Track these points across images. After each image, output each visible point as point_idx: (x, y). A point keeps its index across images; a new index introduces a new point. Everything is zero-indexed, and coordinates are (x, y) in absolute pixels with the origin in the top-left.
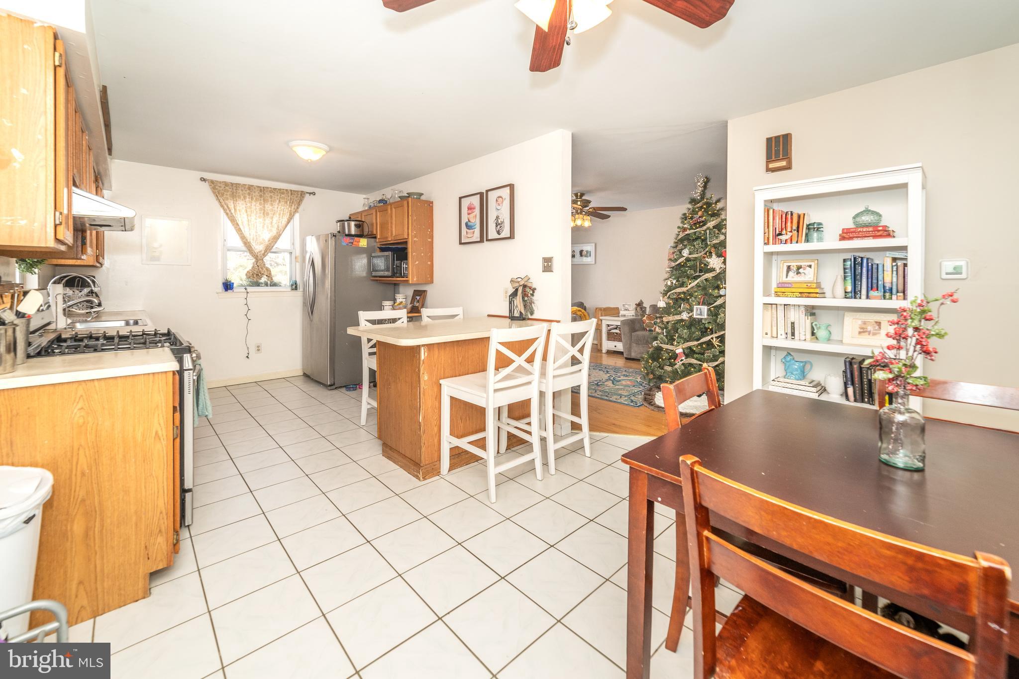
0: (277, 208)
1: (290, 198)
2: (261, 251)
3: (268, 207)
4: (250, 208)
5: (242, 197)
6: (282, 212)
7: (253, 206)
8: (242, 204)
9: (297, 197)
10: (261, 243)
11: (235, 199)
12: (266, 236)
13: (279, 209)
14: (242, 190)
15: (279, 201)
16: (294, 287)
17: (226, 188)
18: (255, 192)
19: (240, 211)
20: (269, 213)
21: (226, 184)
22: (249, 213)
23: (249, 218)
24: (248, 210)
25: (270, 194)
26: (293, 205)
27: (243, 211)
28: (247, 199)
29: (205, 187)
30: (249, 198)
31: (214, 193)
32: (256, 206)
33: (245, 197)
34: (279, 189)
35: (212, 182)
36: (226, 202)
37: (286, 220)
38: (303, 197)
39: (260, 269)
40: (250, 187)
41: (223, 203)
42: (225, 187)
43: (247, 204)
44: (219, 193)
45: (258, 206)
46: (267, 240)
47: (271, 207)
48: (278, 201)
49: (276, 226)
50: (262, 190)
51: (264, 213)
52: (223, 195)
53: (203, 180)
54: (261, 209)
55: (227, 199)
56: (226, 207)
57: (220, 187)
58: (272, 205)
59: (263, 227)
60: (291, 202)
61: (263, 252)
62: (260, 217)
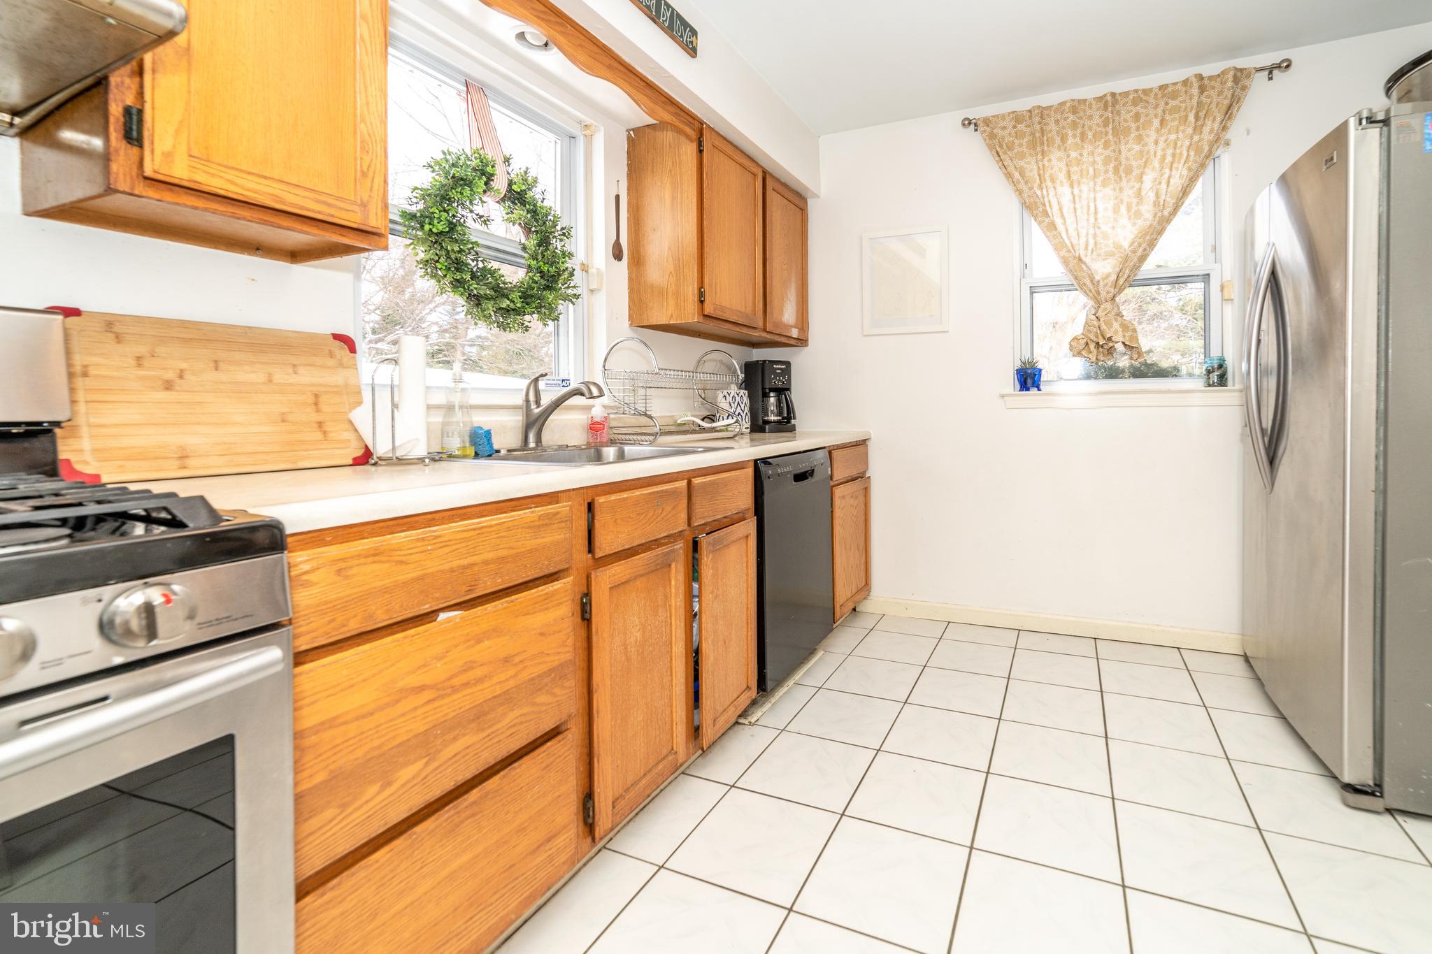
0: (1156, 143)
1: (1195, 101)
2: (1108, 276)
3: (1129, 149)
4: (1079, 162)
5: (1058, 140)
6: (1170, 152)
7: (1085, 158)
8: (1060, 159)
9: (1220, 93)
10: (1109, 255)
11: (1039, 149)
12: (1125, 234)
13: (1161, 144)
14: (1057, 122)
15: (1162, 122)
16: (1214, 377)
17: (1020, 127)
18: (1090, 117)
19: (1053, 181)
20: (1131, 166)
21: (1017, 118)
22: (1075, 177)
23: (1076, 192)
24: (1073, 169)
25: (1135, 110)
26: (1209, 123)
27: (1062, 176)
28: (1070, 141)
29: (974, 142)
30: (1074, 136)
31: (991, 147)
32: (1094, 154)
33: (1064, 139)
34: (1161, 88)
35: (987, 121)
36: (1021, 163)
37: (1185, 172)
38: (1244, 88)
39: (1104, 327)
40: (1076, 107)
41: (1011, 169)
42: (1014, 127)
43: (1068, 156)
44: (1001, 146)
45: (1100, 154)
46: (1126, 245)
47: (1137, 148)
48: (1156, 123)
49: (1152, 195)
50: (1110, 102)
51: (1116, 170)
52: (1011, 147)
53: (967, 123)
54: (1107, 161)
55: (1021, 156)
56: (1017, 175)
57: (1004, 128)
58: (1139, 139)
59: (1116, 210)
60: (1202, 114)
61: (1113, 277)
62: (1105, 183)
